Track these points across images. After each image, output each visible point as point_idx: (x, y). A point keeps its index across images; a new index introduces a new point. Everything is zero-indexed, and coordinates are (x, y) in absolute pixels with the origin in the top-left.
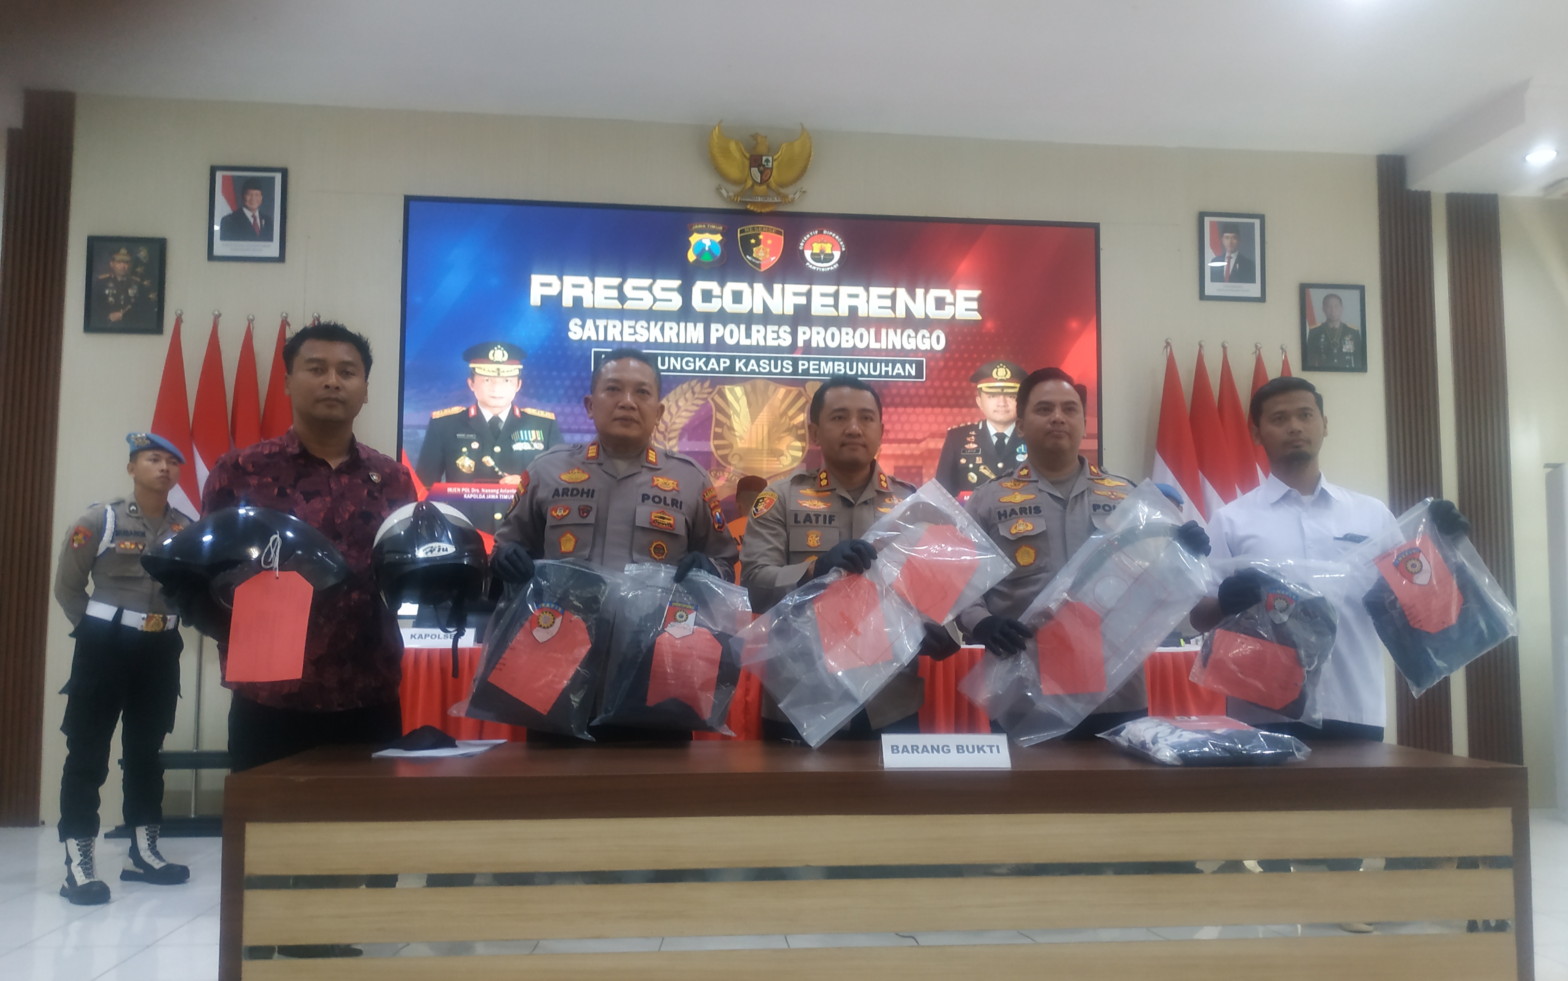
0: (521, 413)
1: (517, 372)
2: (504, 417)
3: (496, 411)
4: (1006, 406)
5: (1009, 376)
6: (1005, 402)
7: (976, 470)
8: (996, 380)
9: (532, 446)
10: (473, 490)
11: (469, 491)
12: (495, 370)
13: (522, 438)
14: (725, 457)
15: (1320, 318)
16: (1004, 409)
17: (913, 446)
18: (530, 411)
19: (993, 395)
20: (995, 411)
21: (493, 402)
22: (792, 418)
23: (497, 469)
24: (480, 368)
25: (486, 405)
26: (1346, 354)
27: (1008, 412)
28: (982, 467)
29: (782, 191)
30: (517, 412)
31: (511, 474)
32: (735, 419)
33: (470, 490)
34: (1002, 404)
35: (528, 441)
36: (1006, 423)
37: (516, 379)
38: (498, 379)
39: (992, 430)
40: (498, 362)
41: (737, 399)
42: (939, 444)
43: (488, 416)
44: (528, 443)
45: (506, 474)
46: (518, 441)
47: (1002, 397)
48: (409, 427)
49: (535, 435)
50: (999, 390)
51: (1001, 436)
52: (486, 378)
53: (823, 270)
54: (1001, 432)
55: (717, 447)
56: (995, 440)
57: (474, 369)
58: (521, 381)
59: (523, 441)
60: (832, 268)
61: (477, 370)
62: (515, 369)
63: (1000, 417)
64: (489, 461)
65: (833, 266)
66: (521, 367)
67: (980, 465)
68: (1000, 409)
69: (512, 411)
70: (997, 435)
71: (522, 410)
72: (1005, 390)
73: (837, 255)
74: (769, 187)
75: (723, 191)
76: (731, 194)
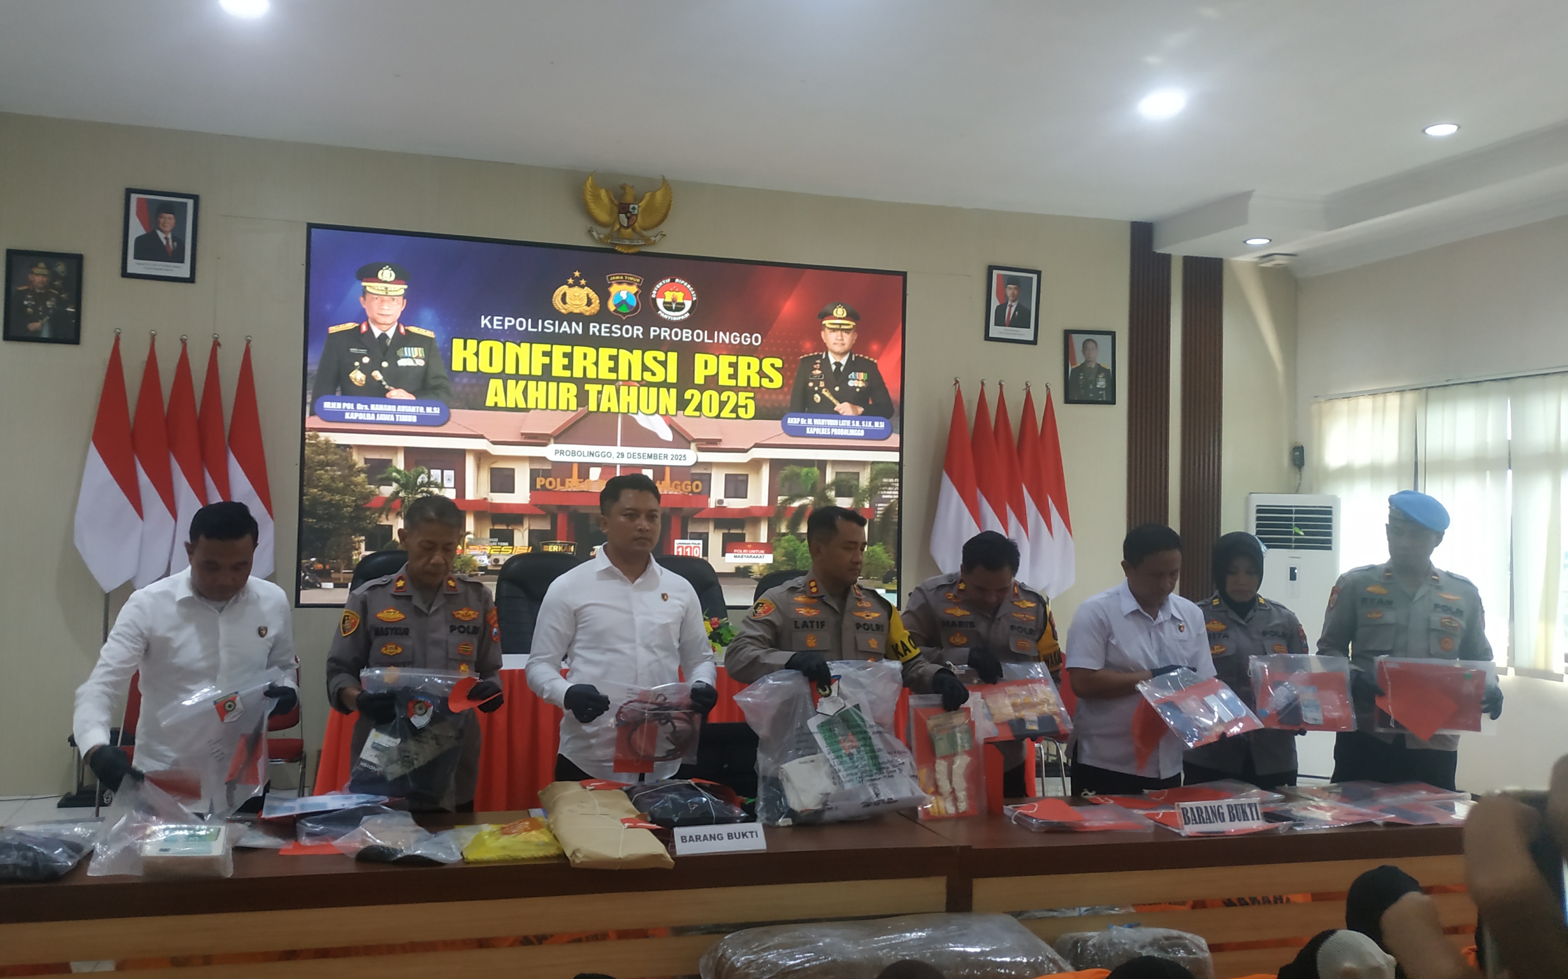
26: (1101, 390)
29: (645, 234)
65: (685, 314)
74: (634, 230)
75: (595, 234)
76: (602, 236)
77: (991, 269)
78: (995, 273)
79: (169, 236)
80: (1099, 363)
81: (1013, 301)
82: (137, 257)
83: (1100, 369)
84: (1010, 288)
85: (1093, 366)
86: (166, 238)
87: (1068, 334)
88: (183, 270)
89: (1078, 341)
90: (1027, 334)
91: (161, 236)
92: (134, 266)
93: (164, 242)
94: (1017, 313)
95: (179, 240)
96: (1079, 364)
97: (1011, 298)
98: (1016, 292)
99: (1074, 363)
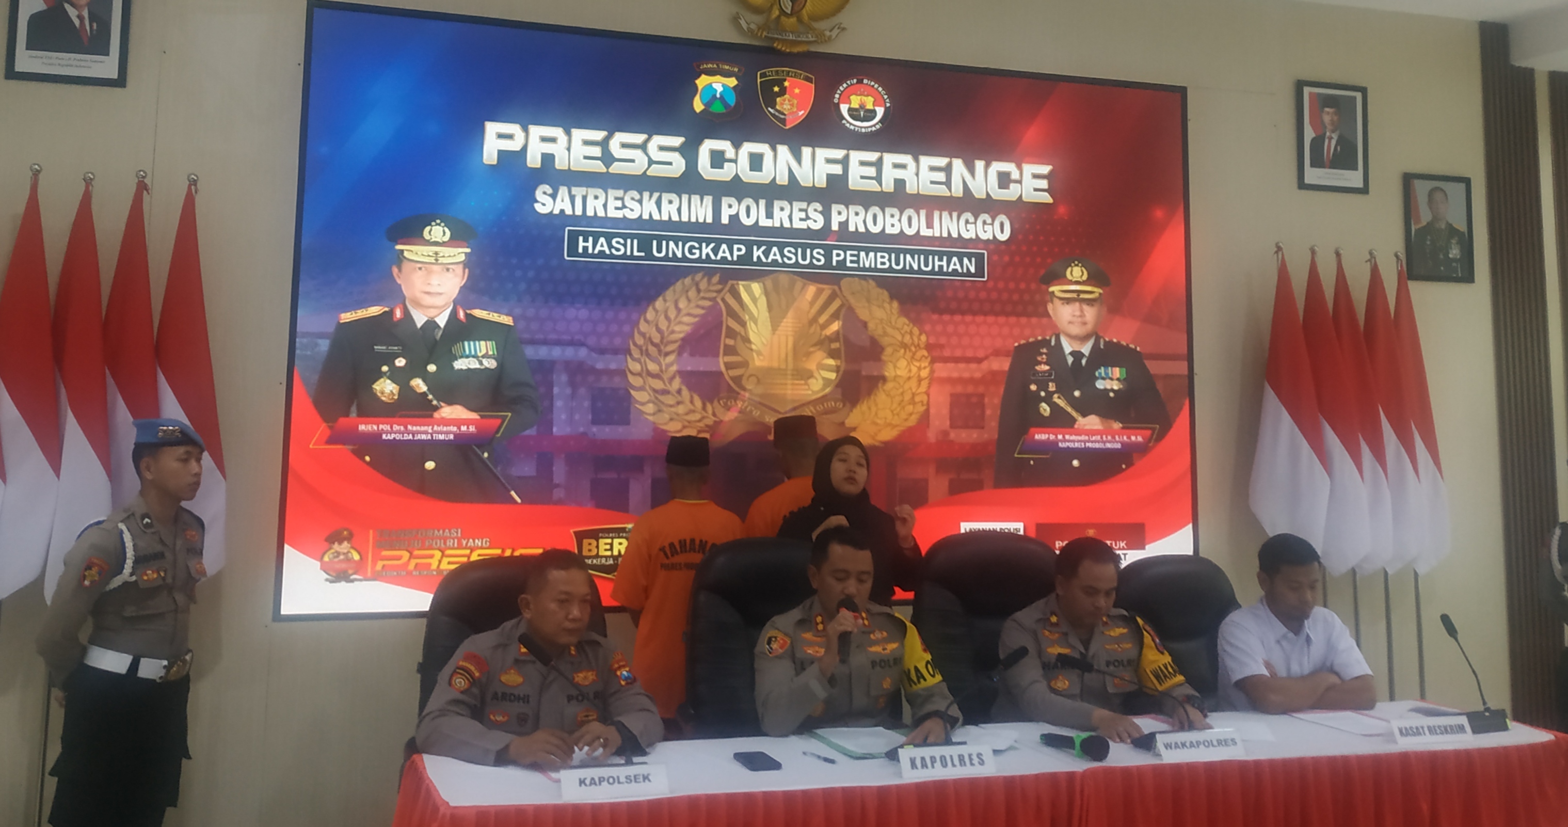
0: (467, 315)
1: (462, 258)
2: (442, 321)
3: (432, 313)
4: (1082, 315)
5: (1085, 277)
6: (1082, 310)
7: (1048, 400)
8: (1071, 283)
9: (481, 363)
10: (396, 428)
11: (389, 429)
12: (431, 254)
13: (467, 352)
14: (737, 380)
15: (1425, 216)
16: (1080, 319)
17: (973, 366)
18: (479, 313)
19: (1068, 301)
20: (1070, 322)
21: (428, 300)
22: (824, 327)
23: (430, 397)
24: (412, 252)
25: (418, 304)
26: (1454, 260)
27: (1085, 324)
28: (1056, 396)
29: (816, 25)
30: (461, 315)
31: (450, 403)
32: (751, 326)
33: (391, 427)
34: (1078, 313)
35: (476, 356)
36: (1084, 339)
37: (461, 266)
38: (435, 267)
39: (1068, 347)
40: (436, 244)
41: (754, 300)
42: (1003, 364)
43: (420, 319)
44: (475, 360)
45: (442, 404)
46: (461, 357)
47: (1077, 304)
48: (306, 335)
49: (484, 347)
50: (1075, 295)
51: (1077, 355)
52: (419, 265)
53: (863, 130)
54: (1077, 349)
55: (729, 366)
56: (1070, 360)
57: (402, 251)
58: (467, 270)
59: (467, 357)
60: (874, 129)
61: (406, 254)
62: (459, 254)
63: (1076, 330)
64: (419, 385)
65: (874, 126)
66: (468, 250)
67: (1054, 393)
68: (1075, 319)
69: (454, 313)
70: (1072, 353)
71: (468, 312)
72: (1082, 296)
73: (880, 111)
74: (800, 20)
75: (743, 22)
76: (753, 26)
77: (1300, 86)
78: (1307, 90)
79: (86, 14)
80: (1450, 222)
81: (1333, 131)
82: (31, 45)
83: (1452, 231)
84: (1328, 113)
85: (1443, 226)
86: (80, 17)
87: (1408, 179)
88: (107, 67)
89: (1421, 189)
90: (1354, 178)
91: (72, 12)
92: (26, 61)
93: (77, 22)
94: (1339, 148)
95: (101, 19)
96: (1424, 223)
97: (1329, 127)
98: (1335, 118)
99: (1418, 220)
